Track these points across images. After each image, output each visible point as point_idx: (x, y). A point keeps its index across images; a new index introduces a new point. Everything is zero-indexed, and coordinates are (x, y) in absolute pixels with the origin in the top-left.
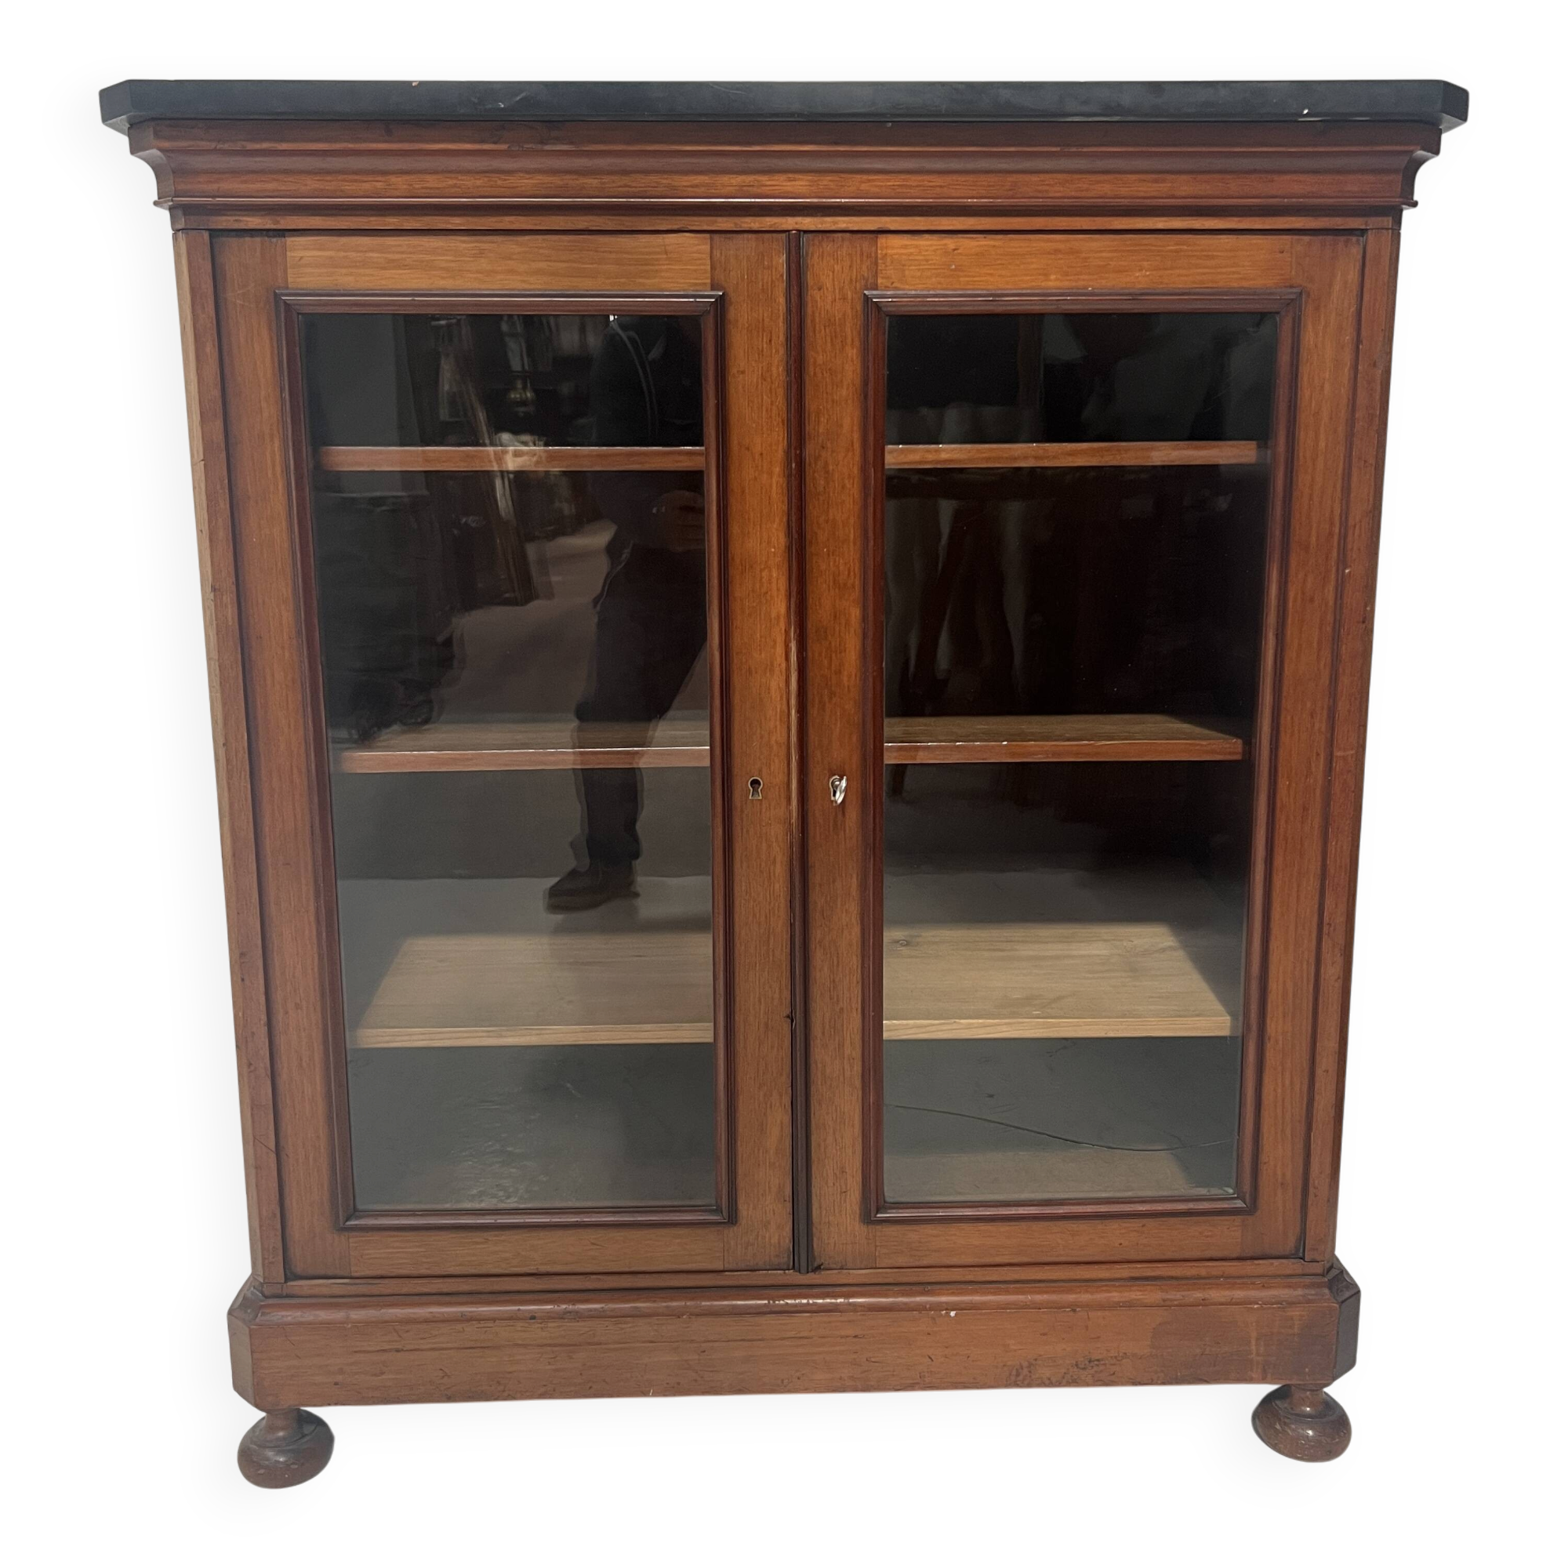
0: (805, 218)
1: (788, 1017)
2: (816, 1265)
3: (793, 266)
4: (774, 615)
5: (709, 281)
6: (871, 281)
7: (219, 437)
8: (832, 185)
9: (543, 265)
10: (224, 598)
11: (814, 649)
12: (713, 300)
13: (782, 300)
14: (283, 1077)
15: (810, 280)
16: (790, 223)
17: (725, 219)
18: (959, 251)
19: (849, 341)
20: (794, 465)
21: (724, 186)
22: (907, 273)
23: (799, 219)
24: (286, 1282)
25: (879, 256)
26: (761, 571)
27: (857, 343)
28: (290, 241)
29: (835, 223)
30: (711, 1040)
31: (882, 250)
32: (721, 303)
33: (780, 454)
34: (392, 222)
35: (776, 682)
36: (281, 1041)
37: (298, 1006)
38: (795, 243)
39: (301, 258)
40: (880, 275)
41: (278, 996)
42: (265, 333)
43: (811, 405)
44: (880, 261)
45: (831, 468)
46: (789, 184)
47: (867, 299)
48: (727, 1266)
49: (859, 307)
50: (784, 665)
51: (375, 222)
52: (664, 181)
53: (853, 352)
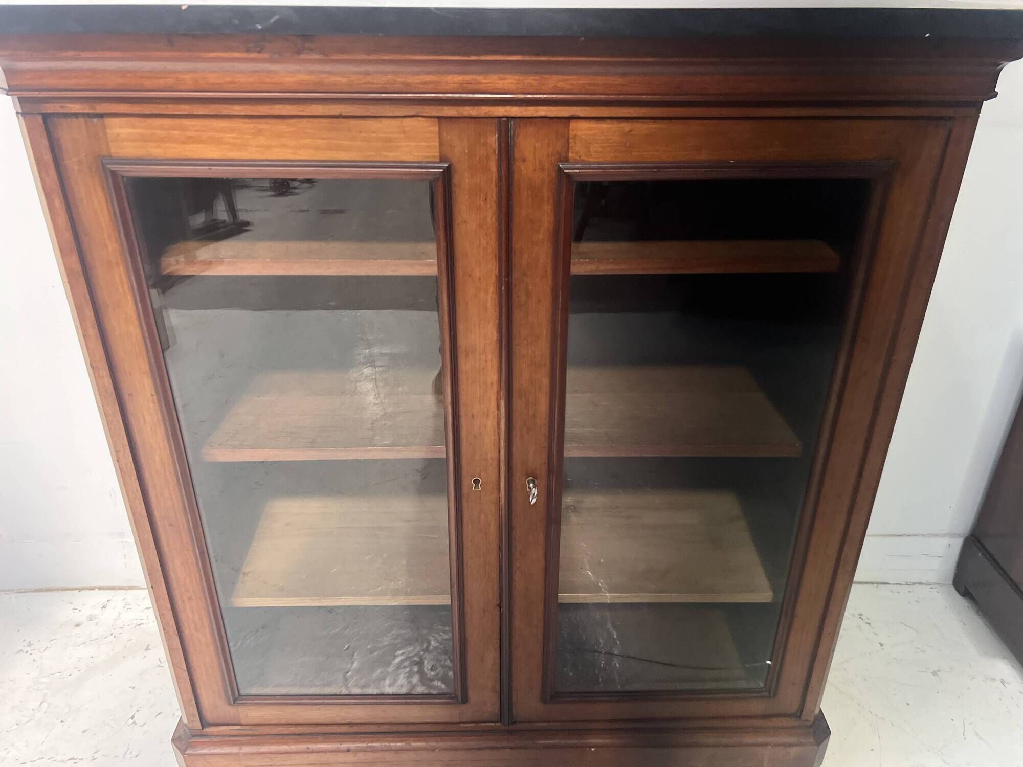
0: (512, 107)
1: (498, 605)
2: (513, 721)
3: (503, 145)
4: (489, 382)
5: (438, 154)
6: (563, 155)
7: (78, 267)
8: (535, 83)
9: (307, 141)
10: (101, 372)
11: (518, 404)
12: (442, 171)
13: (494, 168)
14: (187, 632)
15: (517, 155)
16: (500, 111)
17: (450, 108)
18: (633, 132)
19: (546, 199)
20: (503, 288)
21: (447, 83)
22: (591, 149)
23: (508, 108)
24: (203, 728)
25: (571, 136)
26: (480, 354)
27: (551, 202)
28: (108, 121)
29: (537, 111)
30: (450, 604)
31: (573, 131)
32: (448, 173)
33: (493, 279)
34: (185, 109)
35: (491, 423)
36: (183, 616)
37: (190, 599)
38: (505, 127)
39: (118, 135)
40: (570, 150)
41: (177, 593)
42: (99, 189)
43: (517, 245)
44: (571, 140)
45: (530, 288)
46: (500, 82)
47: (560, 170)
48: (462, 721)
49: (554, 174)
50: (496, 412)
51: (171, 109)
52: (399, 80)
53: (548, 208)
